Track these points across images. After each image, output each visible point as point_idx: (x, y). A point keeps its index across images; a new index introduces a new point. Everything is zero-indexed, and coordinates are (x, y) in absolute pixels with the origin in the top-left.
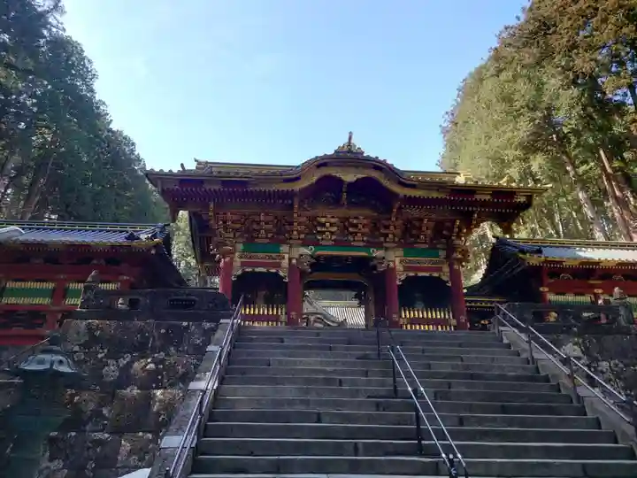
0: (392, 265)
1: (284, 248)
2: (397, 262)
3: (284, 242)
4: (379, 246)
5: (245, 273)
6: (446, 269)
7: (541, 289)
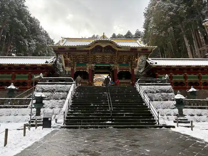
0: (116, 68)
1: (87, 64)
2: (118, 67)
3: (87, 63)
4: (113, 63)
5: (77, 72)
6: (130, 69)
7: (156, 73)
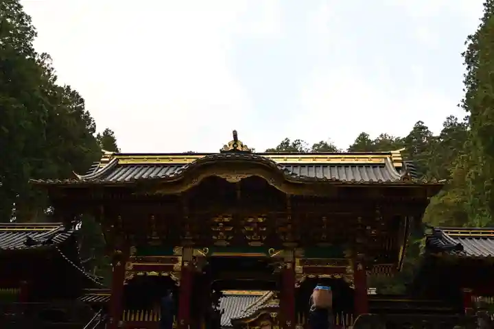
1: (177, 251)
4: (278, 245)
5: (136, 278)
6: (350, 269)
